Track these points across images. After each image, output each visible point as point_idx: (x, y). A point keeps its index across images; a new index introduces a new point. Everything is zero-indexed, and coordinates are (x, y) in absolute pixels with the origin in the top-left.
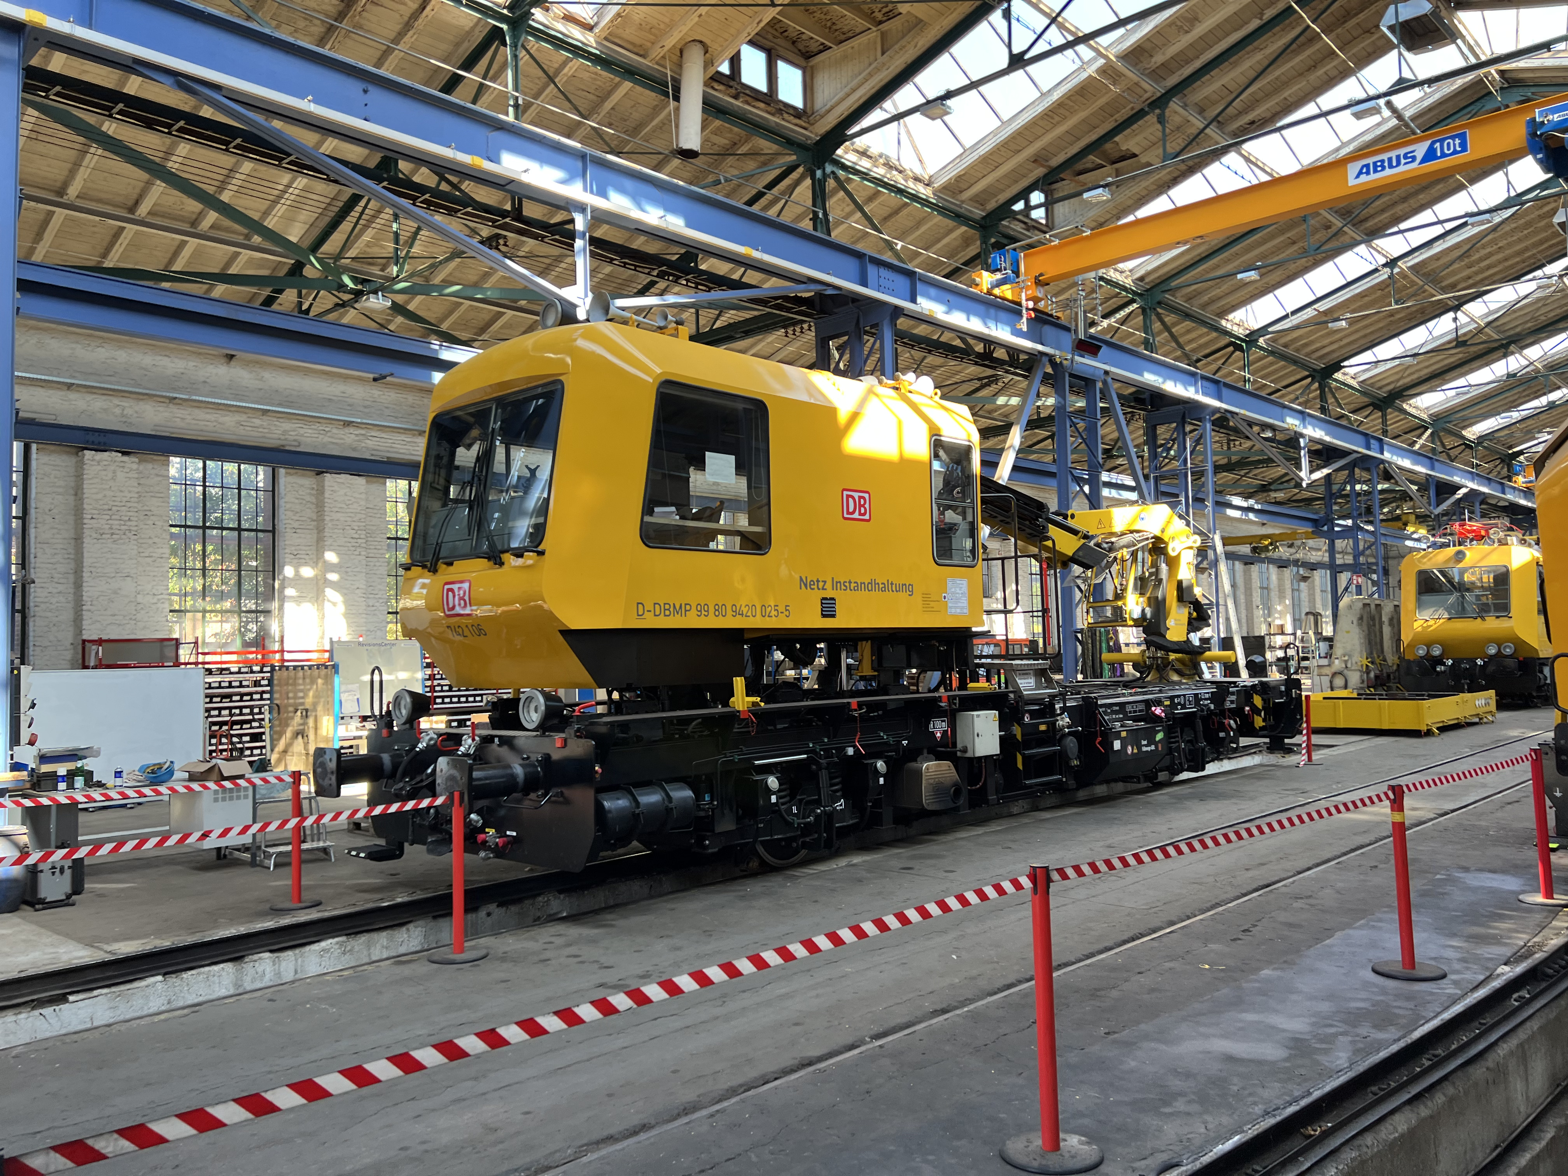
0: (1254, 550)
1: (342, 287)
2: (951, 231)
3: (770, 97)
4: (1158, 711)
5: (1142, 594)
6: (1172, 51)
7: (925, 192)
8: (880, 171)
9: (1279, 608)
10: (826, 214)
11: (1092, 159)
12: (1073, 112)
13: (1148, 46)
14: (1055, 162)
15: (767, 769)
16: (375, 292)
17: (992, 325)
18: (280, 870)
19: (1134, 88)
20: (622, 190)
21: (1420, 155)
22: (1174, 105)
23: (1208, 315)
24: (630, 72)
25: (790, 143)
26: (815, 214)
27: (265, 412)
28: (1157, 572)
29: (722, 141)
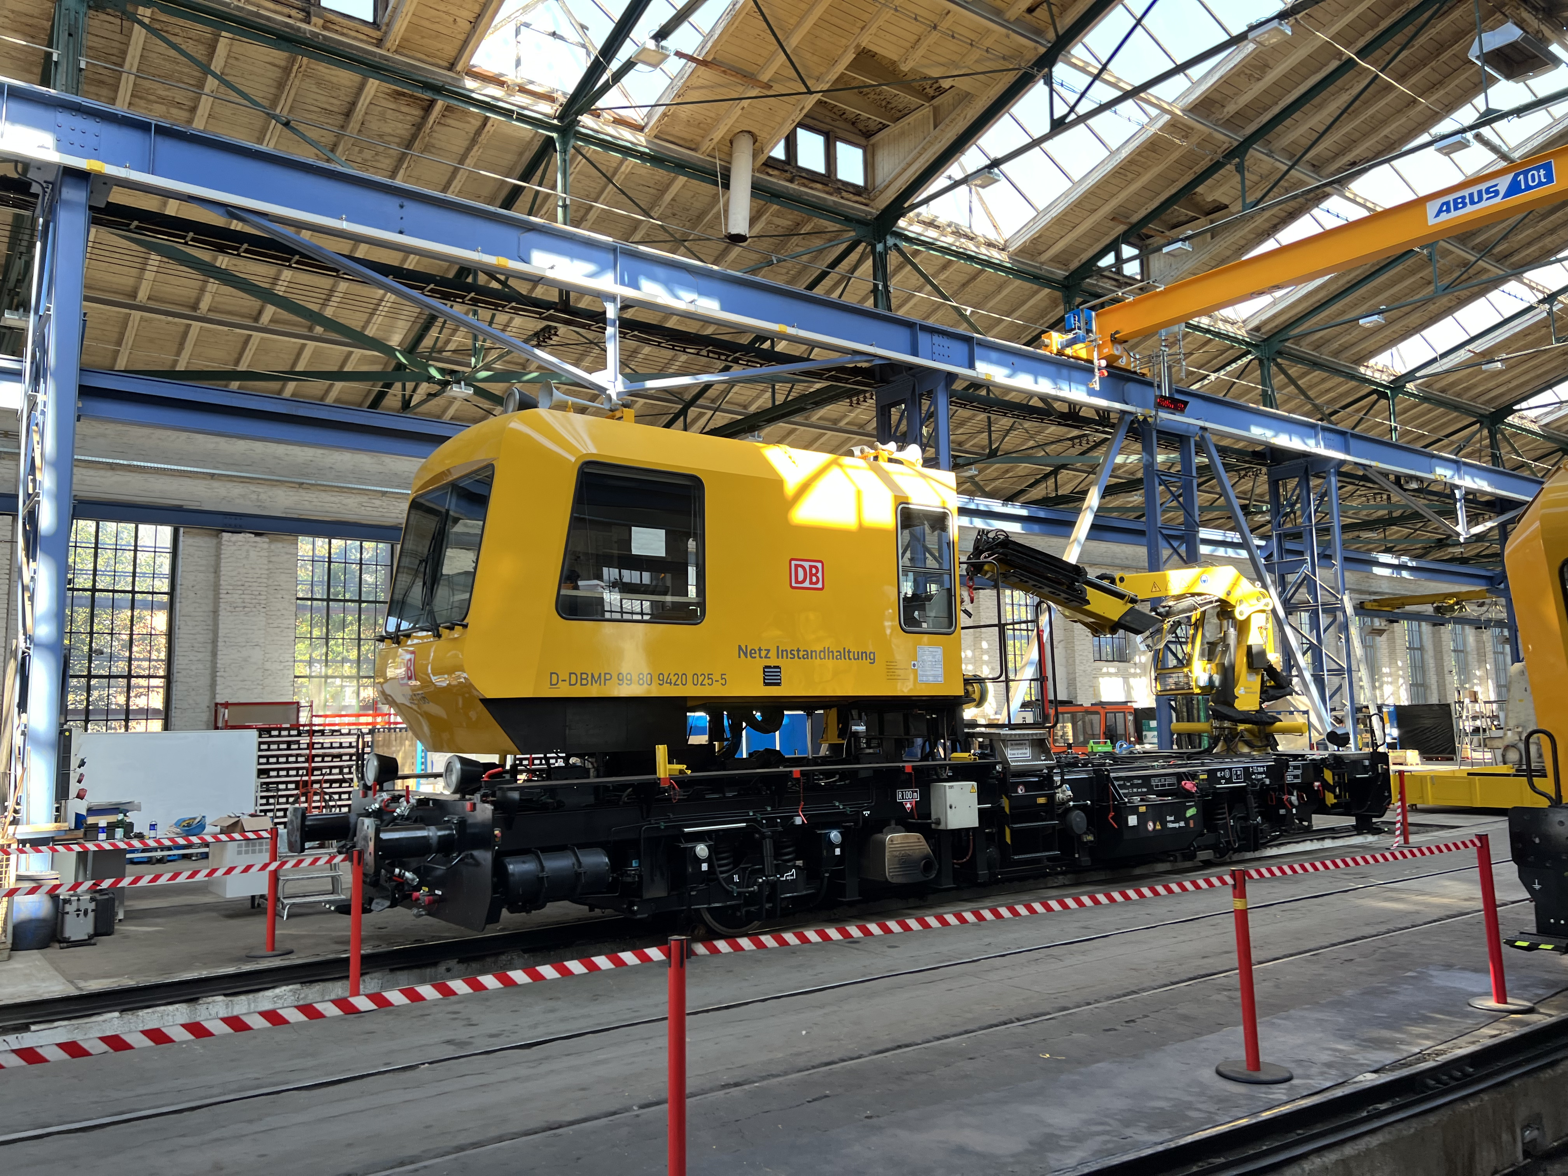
0: (1438, 609)
1: (430, 379)
2: (1036, 293)
3: (829, 178)
4: (1189, 785)
5: (1210, 660)
6: (1244, 100)
7: (996, 256)
8: (948, 240)
9: (1478, 673)
10: (886, 286)
11: (1180, 211)
12: (1147, 169)
13: (1217, 97)
14: (1135, 218)
15: (699, 837)
16: (459, 382)
17: (1065, 386)
18: (293, 920)
19: (1206, 140)
20: (653, 278)
21: (1503, 187)
22: (1256, 155)
23: (1342, 362)
24: (680, 166)
25: (848, 220)
26: (876, 286)
27: (384, 493)
28: (1224, 639)
29: (785, 223)
